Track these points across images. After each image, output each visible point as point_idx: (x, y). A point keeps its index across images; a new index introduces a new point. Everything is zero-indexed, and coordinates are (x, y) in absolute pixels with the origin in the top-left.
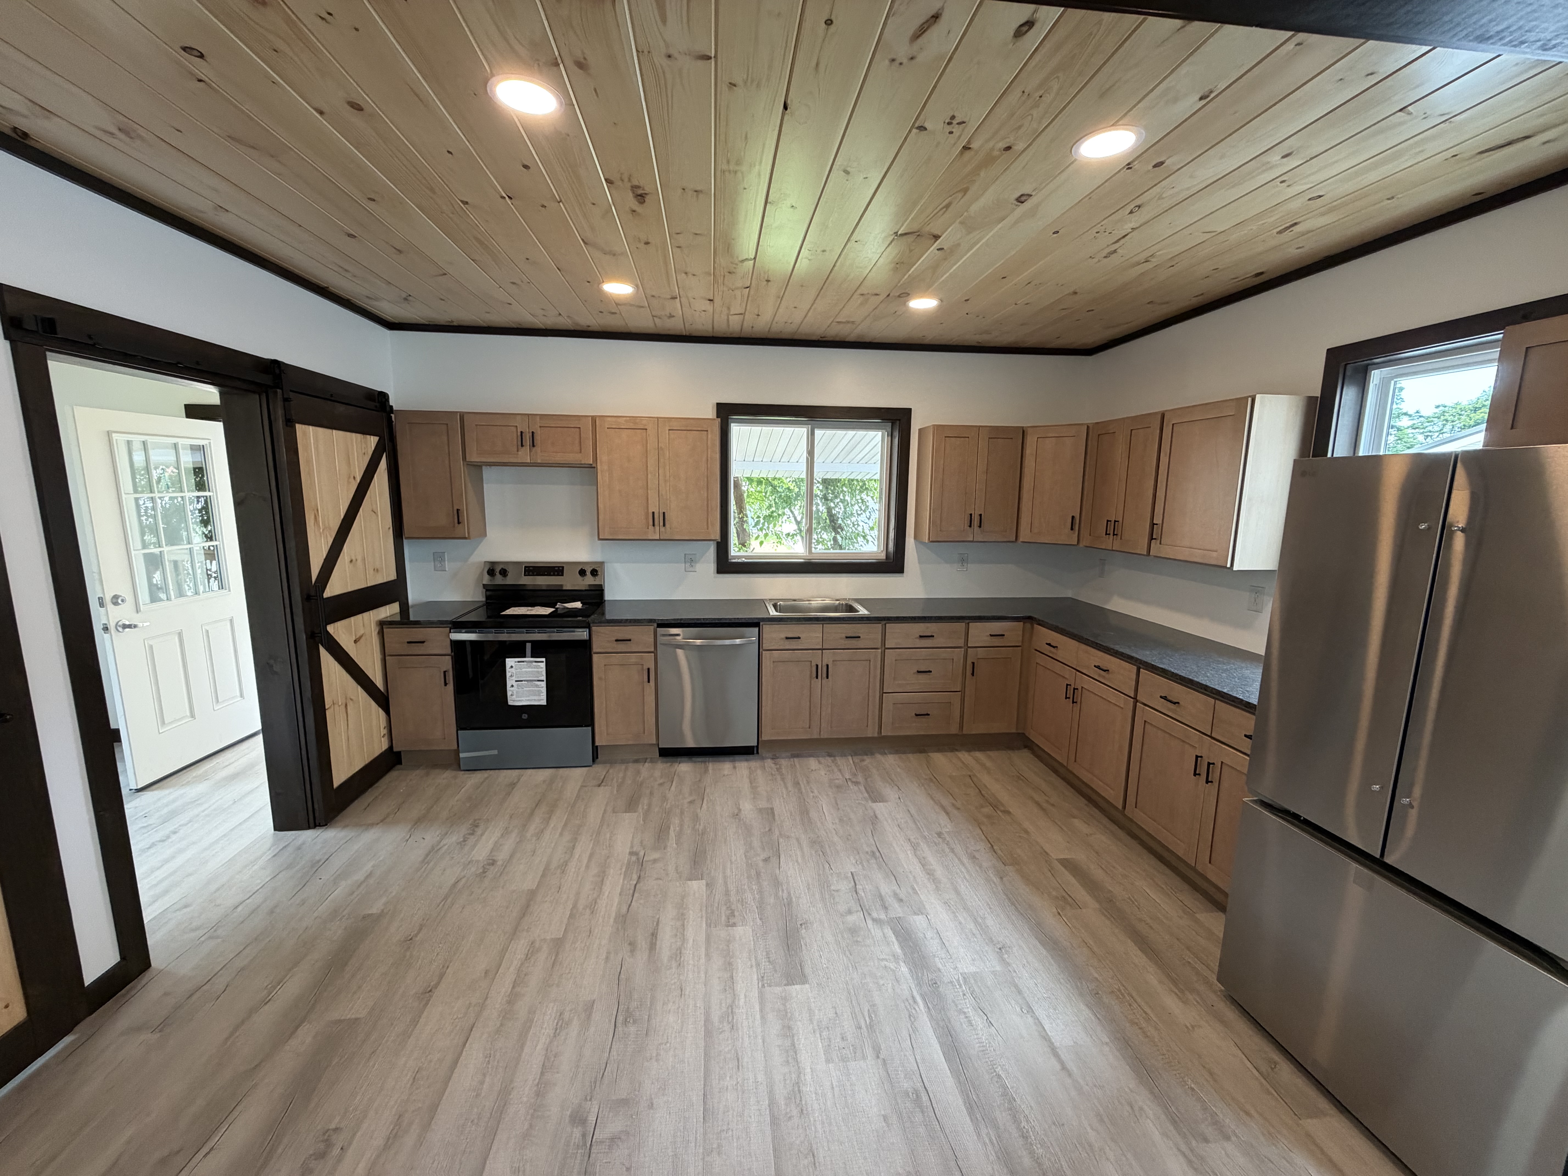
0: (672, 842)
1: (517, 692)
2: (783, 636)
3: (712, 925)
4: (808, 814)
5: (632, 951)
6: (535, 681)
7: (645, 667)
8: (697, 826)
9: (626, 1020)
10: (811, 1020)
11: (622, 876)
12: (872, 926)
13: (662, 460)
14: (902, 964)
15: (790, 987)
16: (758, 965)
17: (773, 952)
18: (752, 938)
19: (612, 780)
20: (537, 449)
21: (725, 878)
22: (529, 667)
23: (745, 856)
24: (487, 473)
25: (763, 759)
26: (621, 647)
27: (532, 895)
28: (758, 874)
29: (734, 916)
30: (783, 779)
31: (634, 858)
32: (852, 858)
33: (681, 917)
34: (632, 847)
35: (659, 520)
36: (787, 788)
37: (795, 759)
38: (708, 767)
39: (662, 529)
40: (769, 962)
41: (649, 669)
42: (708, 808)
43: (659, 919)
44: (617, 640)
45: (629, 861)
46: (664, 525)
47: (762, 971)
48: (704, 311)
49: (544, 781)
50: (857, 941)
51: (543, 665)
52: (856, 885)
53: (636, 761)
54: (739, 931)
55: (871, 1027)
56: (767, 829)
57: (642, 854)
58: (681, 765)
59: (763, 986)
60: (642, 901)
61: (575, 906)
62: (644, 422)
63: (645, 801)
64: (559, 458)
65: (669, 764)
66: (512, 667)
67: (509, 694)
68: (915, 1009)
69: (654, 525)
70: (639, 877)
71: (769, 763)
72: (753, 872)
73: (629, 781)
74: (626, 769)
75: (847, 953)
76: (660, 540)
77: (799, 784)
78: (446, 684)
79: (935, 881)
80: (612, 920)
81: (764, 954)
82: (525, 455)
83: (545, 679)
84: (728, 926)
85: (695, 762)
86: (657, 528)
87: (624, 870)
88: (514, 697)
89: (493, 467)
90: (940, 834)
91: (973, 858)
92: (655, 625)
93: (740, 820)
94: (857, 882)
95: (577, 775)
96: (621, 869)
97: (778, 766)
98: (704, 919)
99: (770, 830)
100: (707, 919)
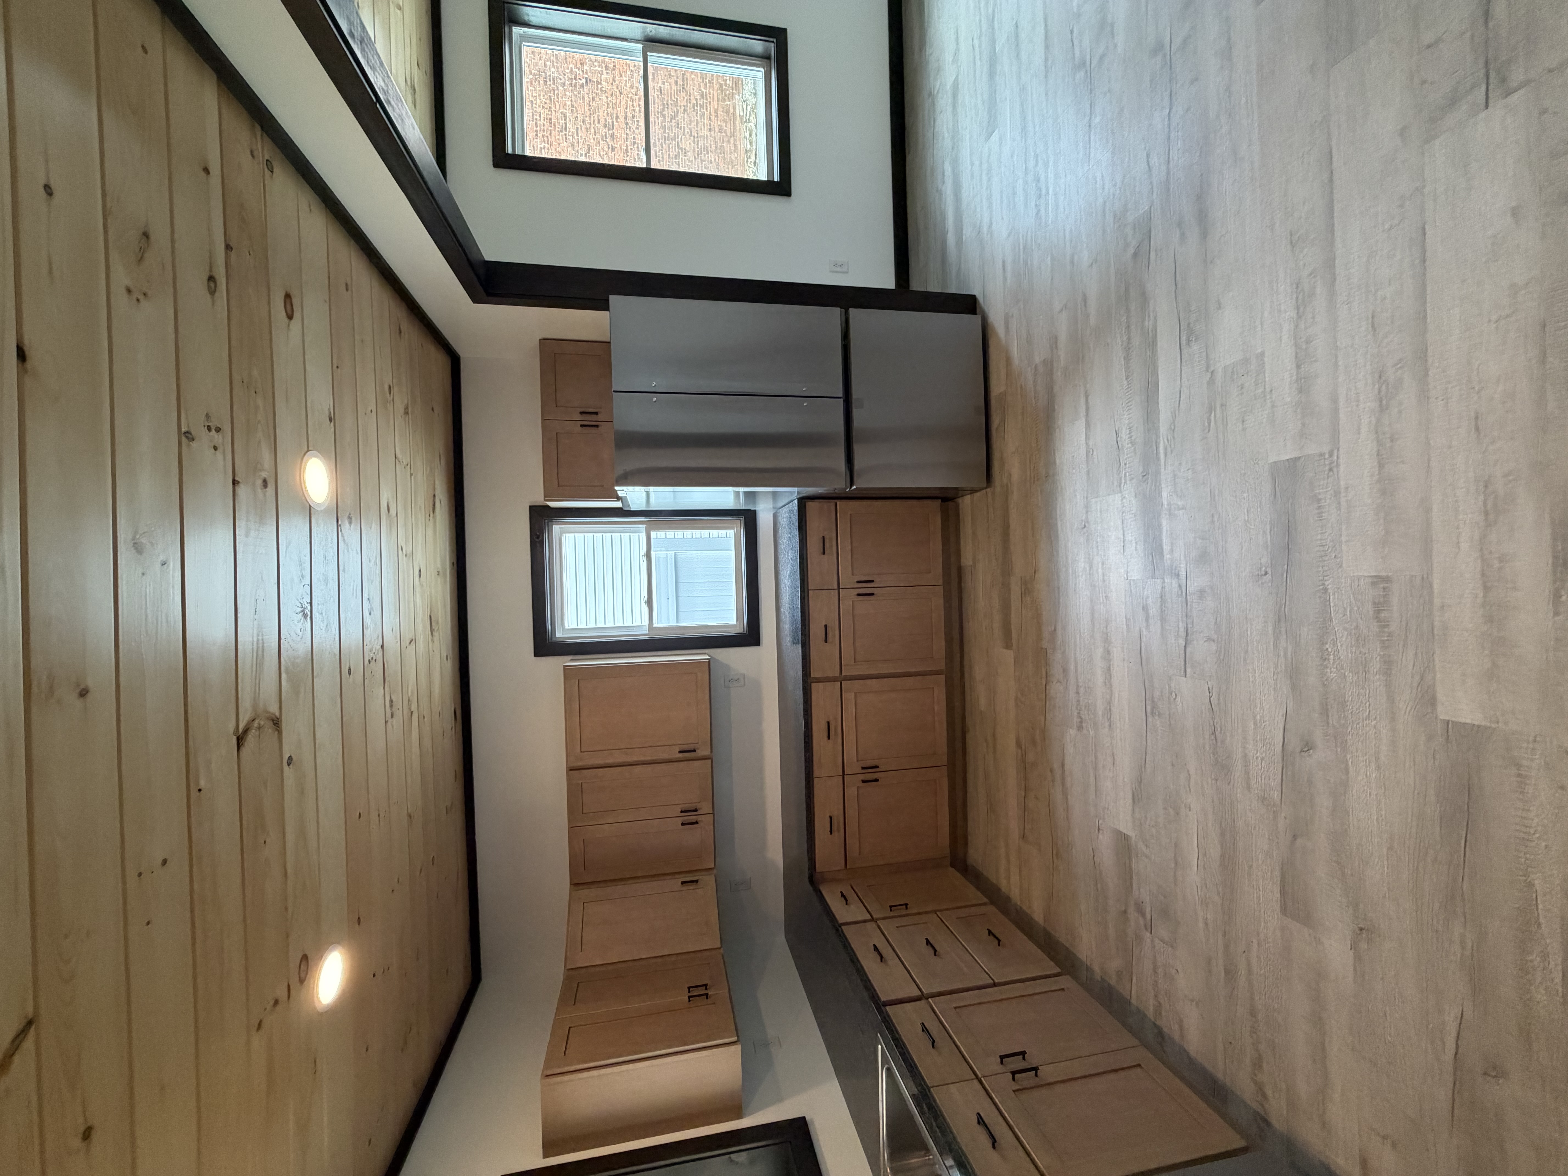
3: (1419, 582)
4: (1223, 856)
8: (1469, 939)
10: (1273, 406)
12: (1182, 565)
14: (1165, 503)
15: (1293, 456)
16: (1337, 494)
17: (1312, 520)
18: (1344, 549)
21: (1393, 716)
23: (1347, 772)
28: (1325, 708)
29: (1374, 603)
33: (1495, 613)
40: (1319, 500)
43: (1556, 614)
50: (1203, 539)
52: (1185, 647)
54: (1367, 567)
55: (1211, 409)
56: (1300, 842)
59: (1331, 455)
68: (1168, 440)
72: (1334, 715)
77: (1226, 972)
79: (1107, 640)
81: (1326, 516)
84: (1387, 579)
90: (1080, 728)
91: (1065, 671)
93: (1357, 910)
94: (1183, 653)
97: (1259, 1079)
98: (1437, 601)
99: (1295, 837)
100: (1431, 602)
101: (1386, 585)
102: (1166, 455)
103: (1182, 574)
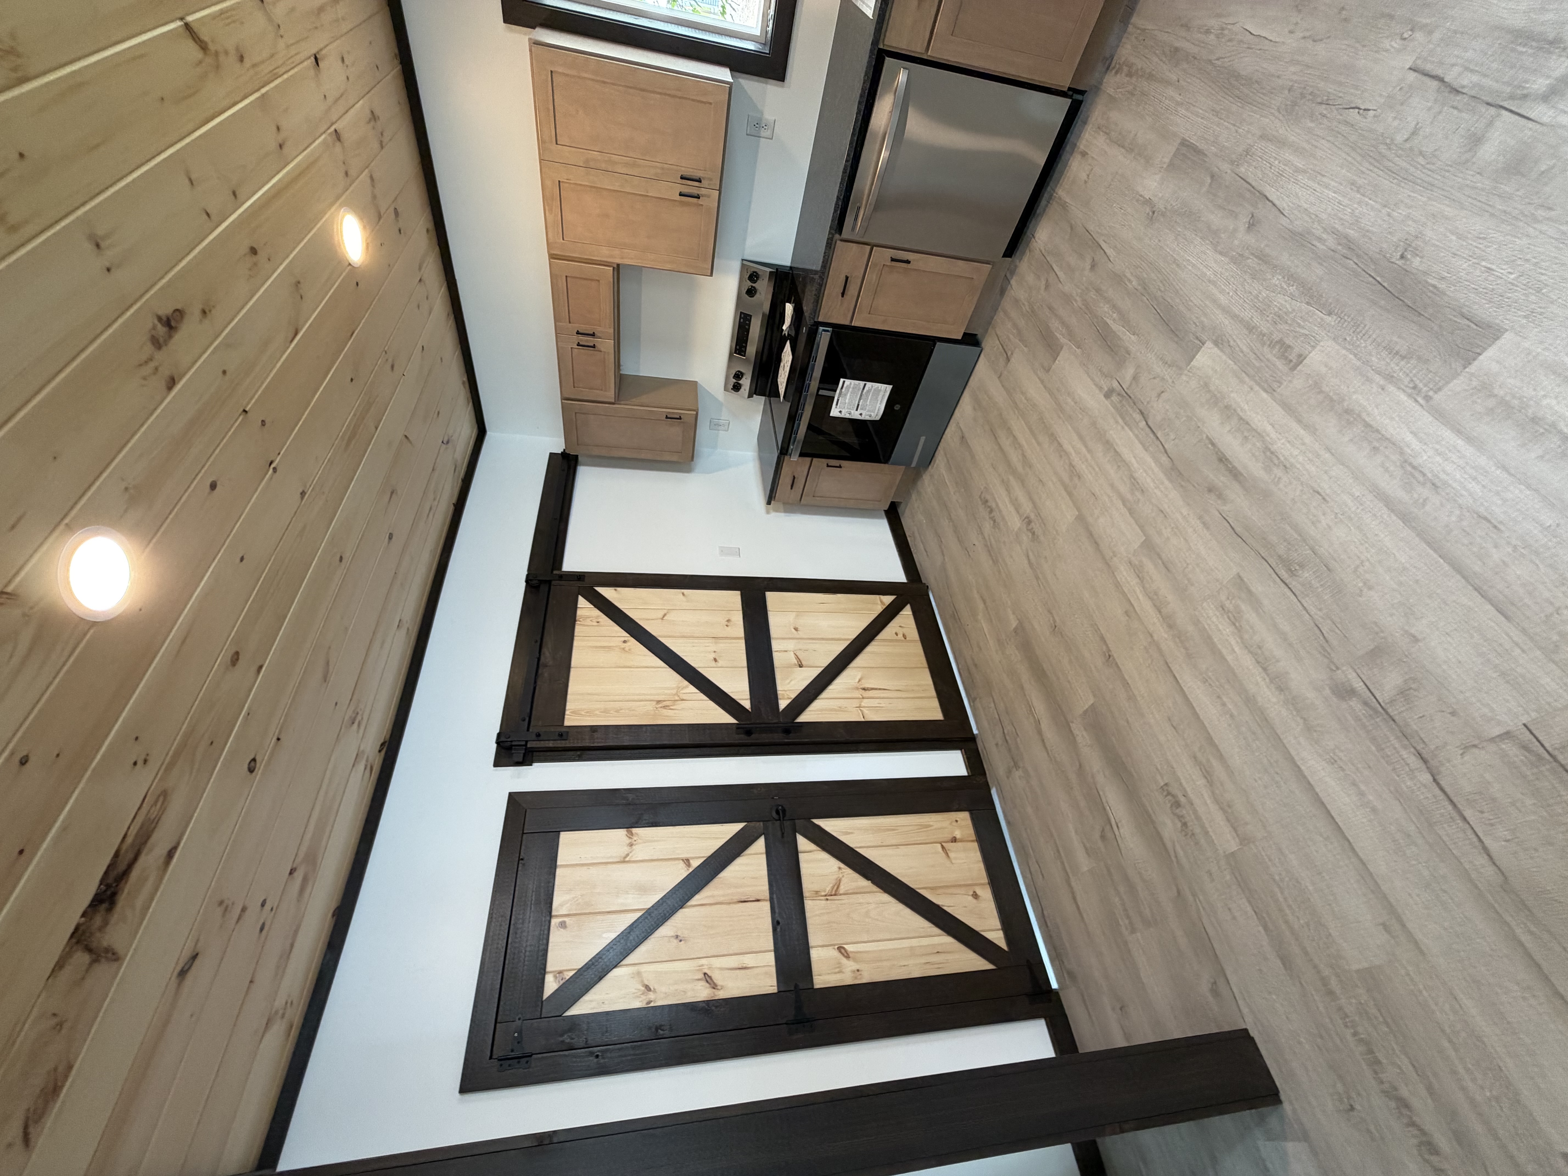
0: (1128, 339)
1: (869, 411)
3: (1275, 385)
4: (1238, 77)
5: (1220, 496)
6: (862, 392)
7: (889, 263)
8: (1130, 286)
9: (1290, 570)
11: (1126, 428)
13: (603, 166)
15: (1476, 364)
16: (1390, 377)
17: (1395, 339)
18: (1344, 352)
19: (1009, 340)
20: (598, 330)
21: (1225, 310)
22: (846, 395)
23: (1221, 253)
24: (628, 369)
25: (1097, 89)
26: (852, 290)
27: (1081, 518)
28: (1263, 258)
29: (1289, 347)
30: (1151, 77)
31: (1115, 398)
32: (1386, 44)
33: (1229, 412)
34: (1101, 388)
35: (691, 188)
36: (1168, 83)
37: (1134, 19)
38: (1060, 198)
39: (705, 183)
40: (1403, 358)
41: (893, 260)
42: (1115, 248)
43: (1207, 437)
44: (843, 294)
45: (1115, 407)
46: (699, 181)
47: (1406, 380)
49: (974, 409)
51: (848, 382)
52: (1441, 80)
53: (1003, 292)
54: (1315, 359)
56: (1208, 180)
57: (1115, 384)
58: (1037, 235)
59: (1427, 398)
60: (1172, 436)
61: (1123, 500)
62: (548, 183)
63: (1055, 324)
64: (607, 308)
65: (1027, 251)
66: (840, 412)
67: (868, 418)
69: (698, 197)
70: (1142, 413)
71: (1110, 84)
72: (1253, 262)
73: (1022, 323)
74: (1005, 312)
75: (1541, 213)
76: (720, 190)
77: (1177, 50)
78: (840, 467)
80: (1167, 482)
81: (1384, 354)
82: (606, 345)
83: (864, 382)
84: (1294, 368)
85: (1044, 210)
86: (703, 191)
87: (1120, 421)
88: (872, 414)
89: (622, 363)
92: (837, 236)
93: (1163, 215)
94: (1439, 72)
95: (982, 369)
96: (1117, 422)
97: (1125, 69)
98: (1256, 388)
99: (1212, 177)
100: (1259, 384)
101: (1292, 364)
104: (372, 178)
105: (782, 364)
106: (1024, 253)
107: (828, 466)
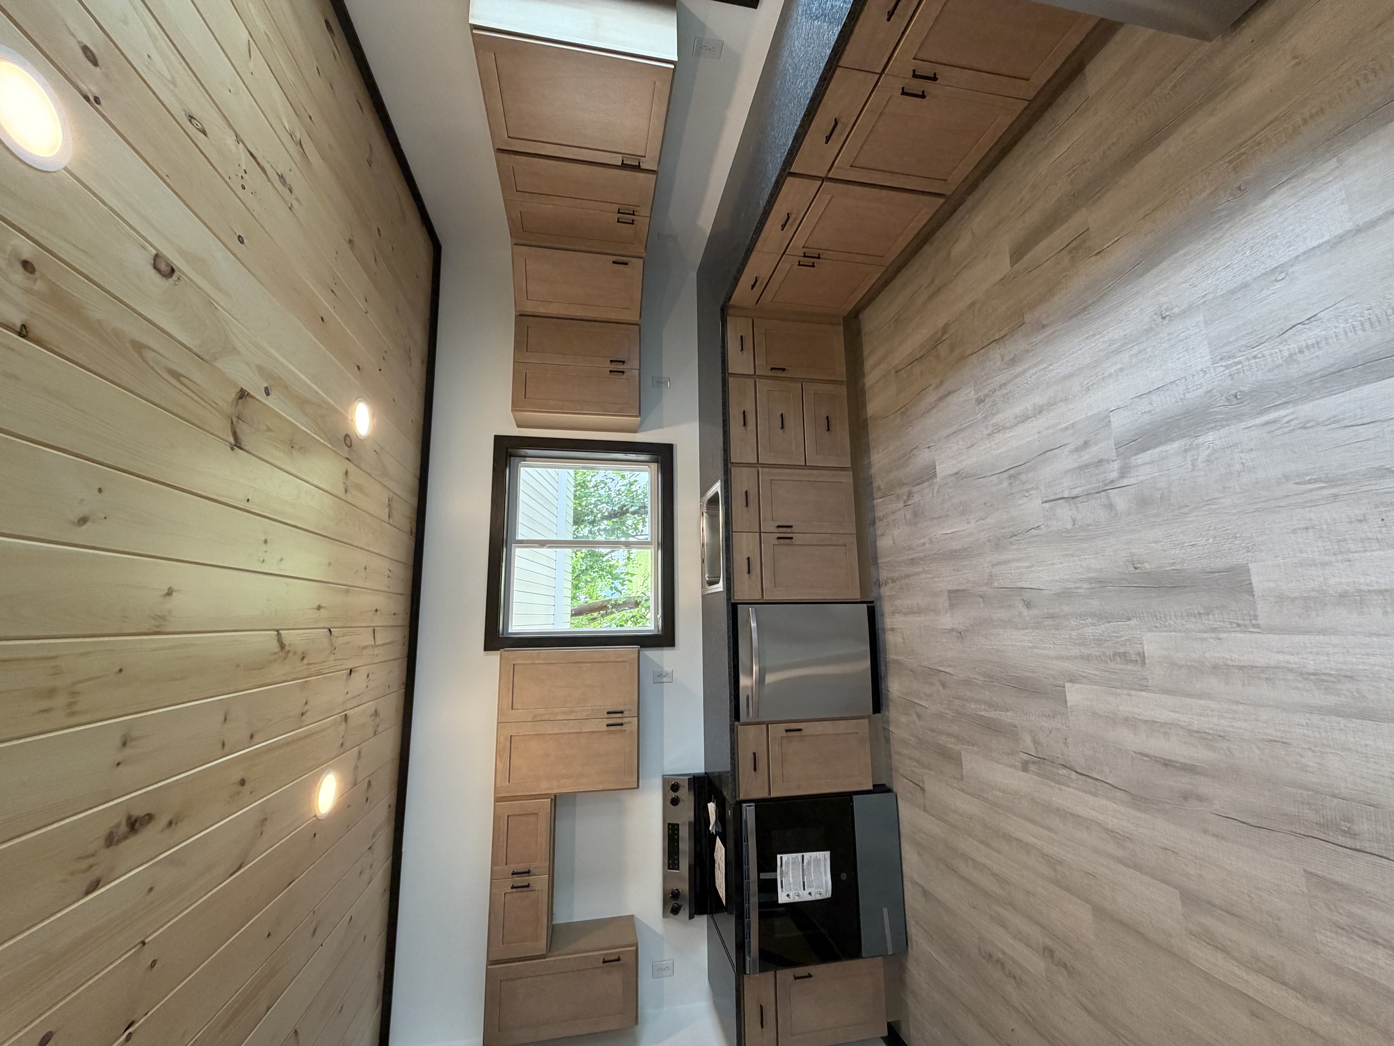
0: (1005, 716)
1: (817, 887)
2: (746, 576)
3: (1143, 683)
4: (956, 551)
5: (1200, 798)
6: (803, 866)
7: (784, 734)
8: (979, 682)
9: (1344, 831)
10: (1324, 564)
11: (1063, 787)
12: (1132, 479)
13: (547, 717)
14: (1200, 440)
15: (1255, 589)
16: (1214, 630)
17: (1187, 607)
18: (1165, 634)
19: (914, 772)
20: (533, 867)
21: (1060, 658)
22: (787, 873)
23: (1023, 629)
24: (561, 918)
25: (880, 598)
26: (762, 764)
27: (1100, 912)
28: (1052, 617)
29: (1125, 653)
30: (907, 576)
31: (1032, 767)
32: (1020, 502)
33: (1130, 722)
34: (1014, 766)
35: (615, 719)
36: (919, 574)
37: (879, 561)
38: (893, 660)
39: (626, 714)
40: (1207, 614)
41: (787, 731)
42: (950, 666)
43: (1135, 752)
44: (755, 769)
45: (1038, 775)
46: (622, 712)
47: (1227, 625)
48: (368, 676)
49: (919, 854)
50: (1161, 498)
51: (785, 857)
52: (1064, 498)
53: (887, 740)
54: (1151, 649)
55: (1332, 482)
56: (981, 600)
57: (1025, 757)
58: (891, 690)
59: (1254, 626)
60: (1107, 770)
61: (1120, 861)
62: (502, 739)
63: (943, 740)
64: (543, 839)
65: (890, 703)
66: (788, 895)
67: (818, 897)
68: (1288, 422)
69: (621, 724)
70: (1065, 766)
71: (885, 591)
72: (1049, 622)
73: (916, 754)
74: (898, 753)
75: (1184, 510)
76: (638, 717)
77: (912, 559)
78: (810, 976)
79: (1051, 404)
80: (1143, 816)
81: (1192, 620)
82: (540, 881)
83: (801, 854)
84: (1143, 663)
85: (886, 672)
86: (625, 720)
87: (1053, 784)
88: (822, 891)
89: (554, 912)
90: (980, 401)
91: (1013, 362)
92: (737, 723)
93: (967, 631)
94: (1059, 496)
95: (907, 813)
96: (1053, 787)
97: (890, 581)
98: (1133, 692)
99: (981, 597)
100: (1132, 689)
101: (1139, 662)
102: (1267, 423)
103: (1125, 482)
104: (360, 753)
105: (716, 866)
106: (888, 706)
107: (796, 978)
